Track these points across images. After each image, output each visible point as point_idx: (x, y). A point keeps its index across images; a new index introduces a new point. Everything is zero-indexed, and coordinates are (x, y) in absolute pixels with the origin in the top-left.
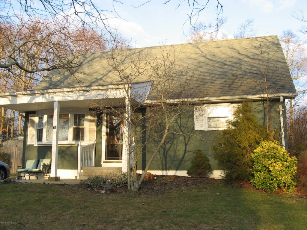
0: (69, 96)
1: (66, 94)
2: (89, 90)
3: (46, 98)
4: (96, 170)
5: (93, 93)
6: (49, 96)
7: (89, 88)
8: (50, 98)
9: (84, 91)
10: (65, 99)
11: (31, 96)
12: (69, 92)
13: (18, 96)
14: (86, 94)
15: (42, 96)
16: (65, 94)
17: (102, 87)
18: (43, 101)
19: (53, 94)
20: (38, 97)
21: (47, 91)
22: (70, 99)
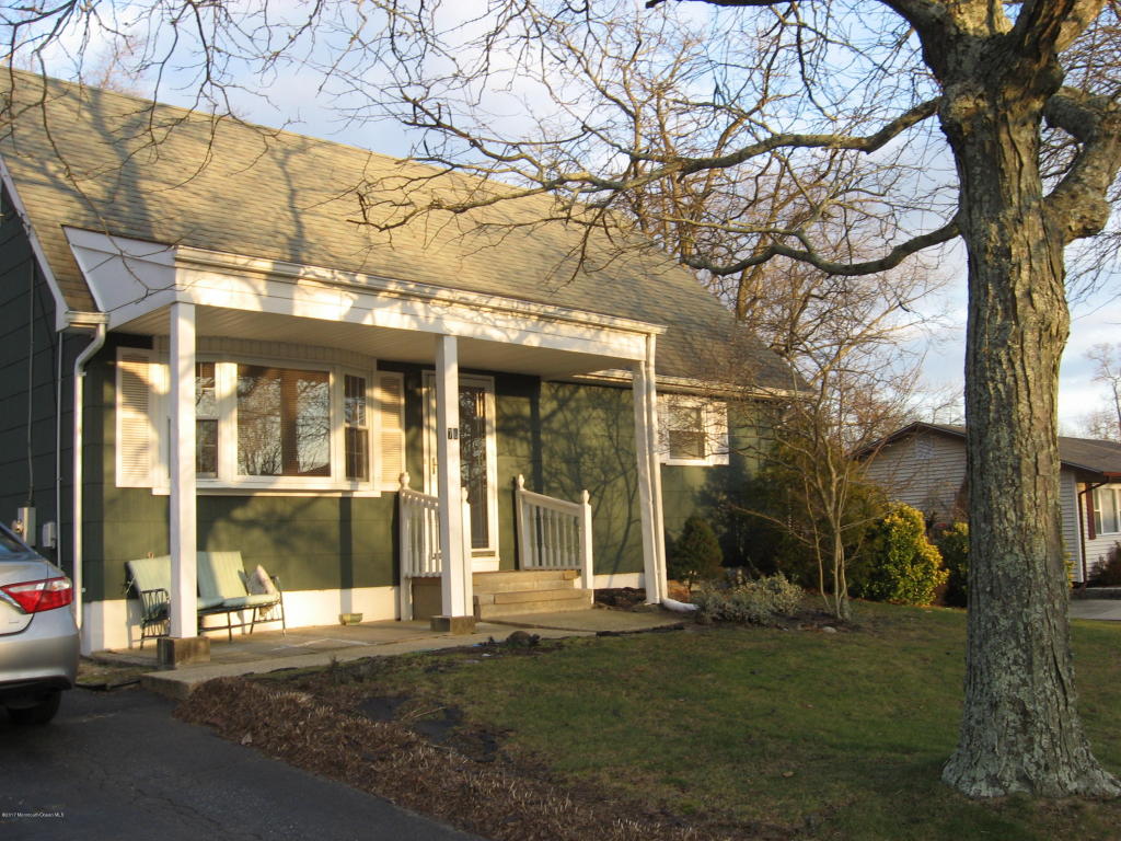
0: (495, 327)
1: (486, 315)
2: (556, 319)
3: (414, 315)
4: (501, 585)
5: (565, 329)
6: (427, 311)
7: (564, 313)
8: (431, 320)
9: (541, 317)
10: (483, 333)
11: (355, 296)
12: (496, 309)
13: (300, 282)
14: (547, 331)
15: (400, 303)
16: (481, 315)
17: (598, 319)
18: (405, 327)
19: (442, 307)
20: (383, 305)
21: (434, 291)
22: (497, 336)
